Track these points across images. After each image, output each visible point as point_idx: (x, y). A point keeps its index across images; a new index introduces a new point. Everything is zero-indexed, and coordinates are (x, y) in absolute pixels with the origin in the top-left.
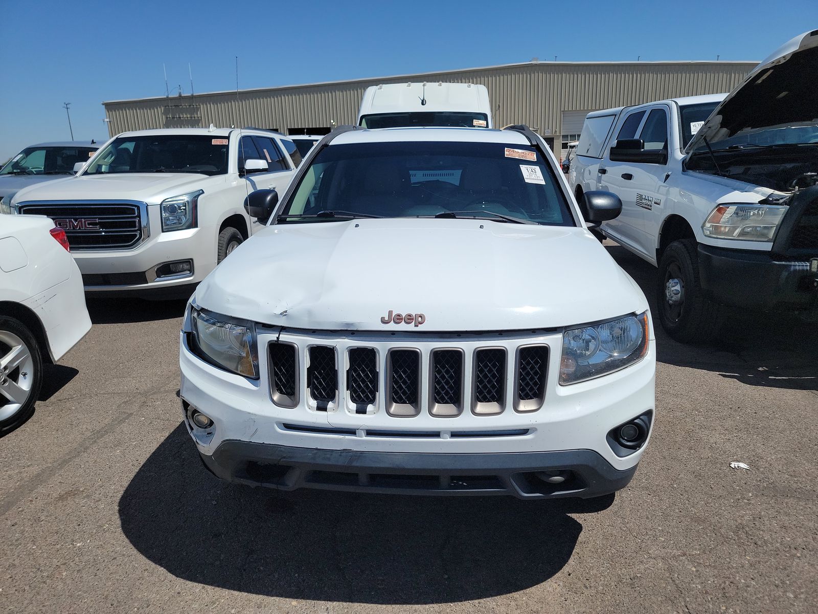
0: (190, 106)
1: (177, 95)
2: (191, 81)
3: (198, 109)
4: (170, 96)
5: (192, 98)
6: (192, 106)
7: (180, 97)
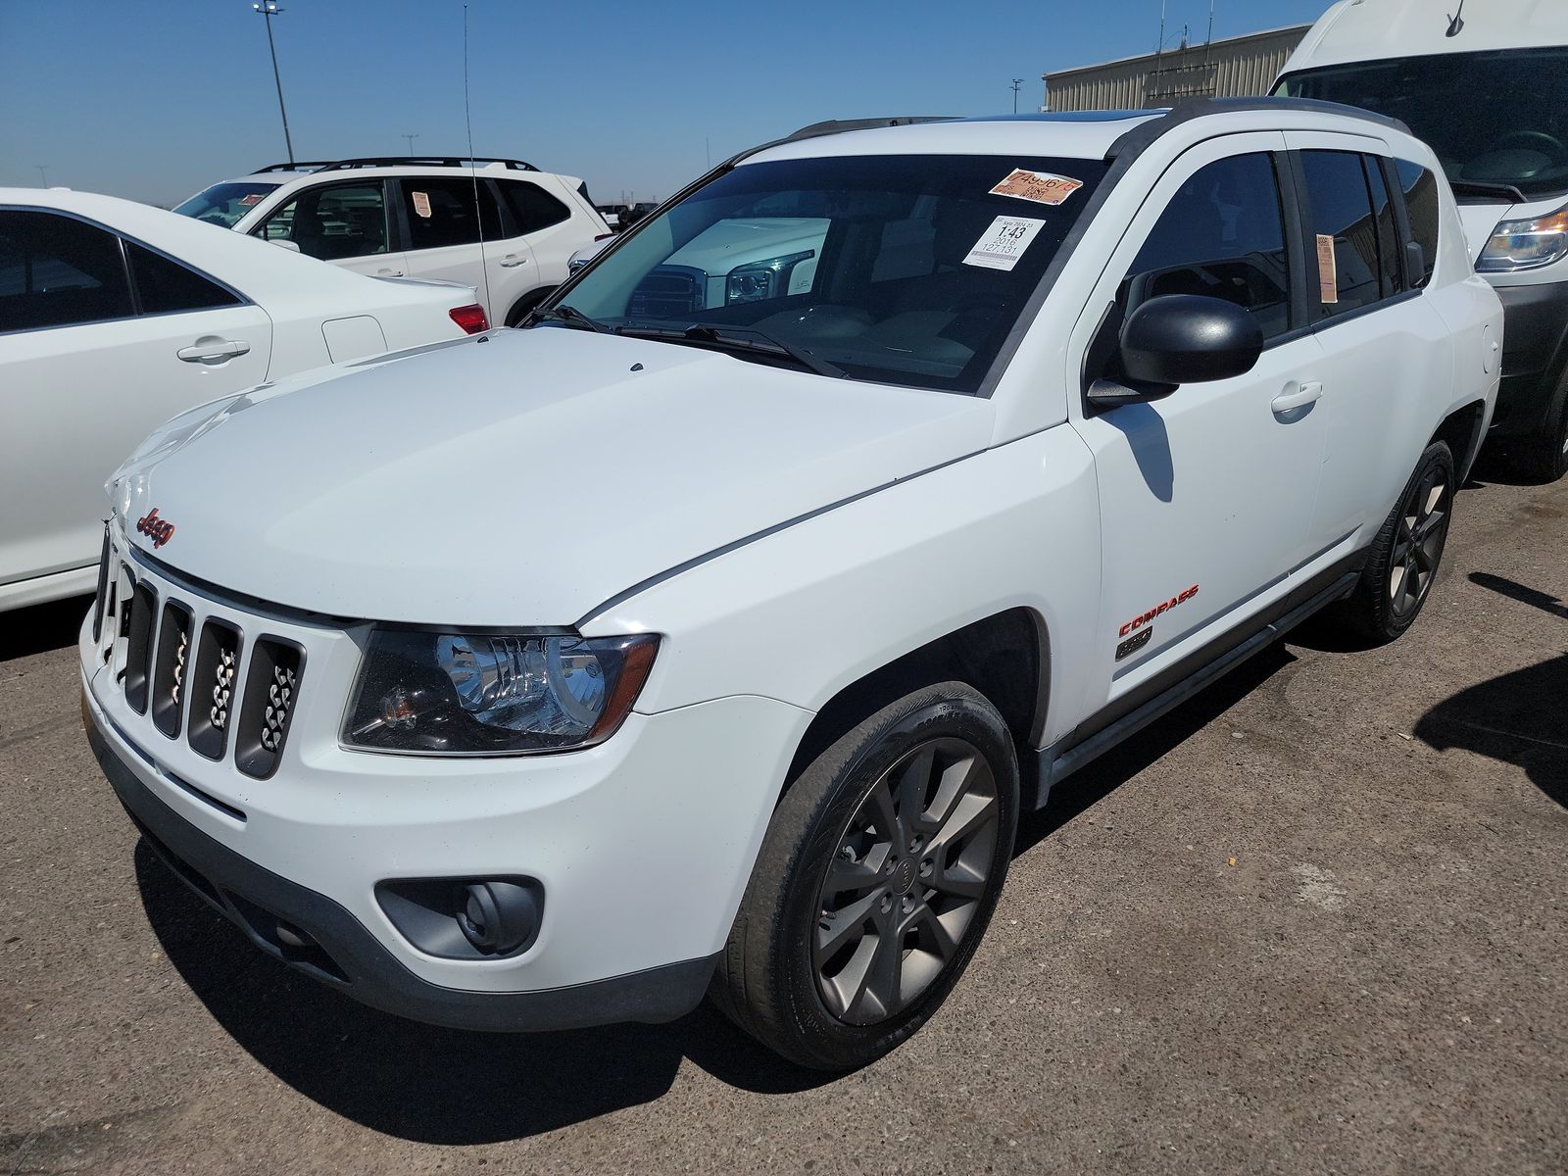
0: (1197, 67)
1: (1174, 48)
2: (1211, 14)
3: (1212, 72)
4: (1162, 52)
5: (1207, 49)
6: (1202, 68)
7: (1184, 52)
